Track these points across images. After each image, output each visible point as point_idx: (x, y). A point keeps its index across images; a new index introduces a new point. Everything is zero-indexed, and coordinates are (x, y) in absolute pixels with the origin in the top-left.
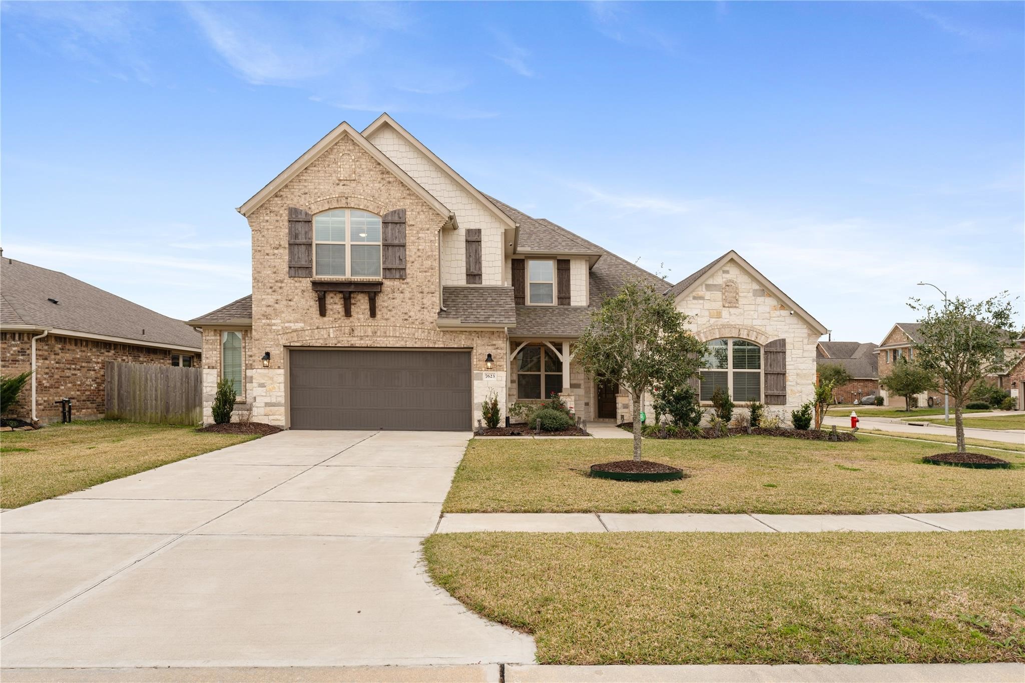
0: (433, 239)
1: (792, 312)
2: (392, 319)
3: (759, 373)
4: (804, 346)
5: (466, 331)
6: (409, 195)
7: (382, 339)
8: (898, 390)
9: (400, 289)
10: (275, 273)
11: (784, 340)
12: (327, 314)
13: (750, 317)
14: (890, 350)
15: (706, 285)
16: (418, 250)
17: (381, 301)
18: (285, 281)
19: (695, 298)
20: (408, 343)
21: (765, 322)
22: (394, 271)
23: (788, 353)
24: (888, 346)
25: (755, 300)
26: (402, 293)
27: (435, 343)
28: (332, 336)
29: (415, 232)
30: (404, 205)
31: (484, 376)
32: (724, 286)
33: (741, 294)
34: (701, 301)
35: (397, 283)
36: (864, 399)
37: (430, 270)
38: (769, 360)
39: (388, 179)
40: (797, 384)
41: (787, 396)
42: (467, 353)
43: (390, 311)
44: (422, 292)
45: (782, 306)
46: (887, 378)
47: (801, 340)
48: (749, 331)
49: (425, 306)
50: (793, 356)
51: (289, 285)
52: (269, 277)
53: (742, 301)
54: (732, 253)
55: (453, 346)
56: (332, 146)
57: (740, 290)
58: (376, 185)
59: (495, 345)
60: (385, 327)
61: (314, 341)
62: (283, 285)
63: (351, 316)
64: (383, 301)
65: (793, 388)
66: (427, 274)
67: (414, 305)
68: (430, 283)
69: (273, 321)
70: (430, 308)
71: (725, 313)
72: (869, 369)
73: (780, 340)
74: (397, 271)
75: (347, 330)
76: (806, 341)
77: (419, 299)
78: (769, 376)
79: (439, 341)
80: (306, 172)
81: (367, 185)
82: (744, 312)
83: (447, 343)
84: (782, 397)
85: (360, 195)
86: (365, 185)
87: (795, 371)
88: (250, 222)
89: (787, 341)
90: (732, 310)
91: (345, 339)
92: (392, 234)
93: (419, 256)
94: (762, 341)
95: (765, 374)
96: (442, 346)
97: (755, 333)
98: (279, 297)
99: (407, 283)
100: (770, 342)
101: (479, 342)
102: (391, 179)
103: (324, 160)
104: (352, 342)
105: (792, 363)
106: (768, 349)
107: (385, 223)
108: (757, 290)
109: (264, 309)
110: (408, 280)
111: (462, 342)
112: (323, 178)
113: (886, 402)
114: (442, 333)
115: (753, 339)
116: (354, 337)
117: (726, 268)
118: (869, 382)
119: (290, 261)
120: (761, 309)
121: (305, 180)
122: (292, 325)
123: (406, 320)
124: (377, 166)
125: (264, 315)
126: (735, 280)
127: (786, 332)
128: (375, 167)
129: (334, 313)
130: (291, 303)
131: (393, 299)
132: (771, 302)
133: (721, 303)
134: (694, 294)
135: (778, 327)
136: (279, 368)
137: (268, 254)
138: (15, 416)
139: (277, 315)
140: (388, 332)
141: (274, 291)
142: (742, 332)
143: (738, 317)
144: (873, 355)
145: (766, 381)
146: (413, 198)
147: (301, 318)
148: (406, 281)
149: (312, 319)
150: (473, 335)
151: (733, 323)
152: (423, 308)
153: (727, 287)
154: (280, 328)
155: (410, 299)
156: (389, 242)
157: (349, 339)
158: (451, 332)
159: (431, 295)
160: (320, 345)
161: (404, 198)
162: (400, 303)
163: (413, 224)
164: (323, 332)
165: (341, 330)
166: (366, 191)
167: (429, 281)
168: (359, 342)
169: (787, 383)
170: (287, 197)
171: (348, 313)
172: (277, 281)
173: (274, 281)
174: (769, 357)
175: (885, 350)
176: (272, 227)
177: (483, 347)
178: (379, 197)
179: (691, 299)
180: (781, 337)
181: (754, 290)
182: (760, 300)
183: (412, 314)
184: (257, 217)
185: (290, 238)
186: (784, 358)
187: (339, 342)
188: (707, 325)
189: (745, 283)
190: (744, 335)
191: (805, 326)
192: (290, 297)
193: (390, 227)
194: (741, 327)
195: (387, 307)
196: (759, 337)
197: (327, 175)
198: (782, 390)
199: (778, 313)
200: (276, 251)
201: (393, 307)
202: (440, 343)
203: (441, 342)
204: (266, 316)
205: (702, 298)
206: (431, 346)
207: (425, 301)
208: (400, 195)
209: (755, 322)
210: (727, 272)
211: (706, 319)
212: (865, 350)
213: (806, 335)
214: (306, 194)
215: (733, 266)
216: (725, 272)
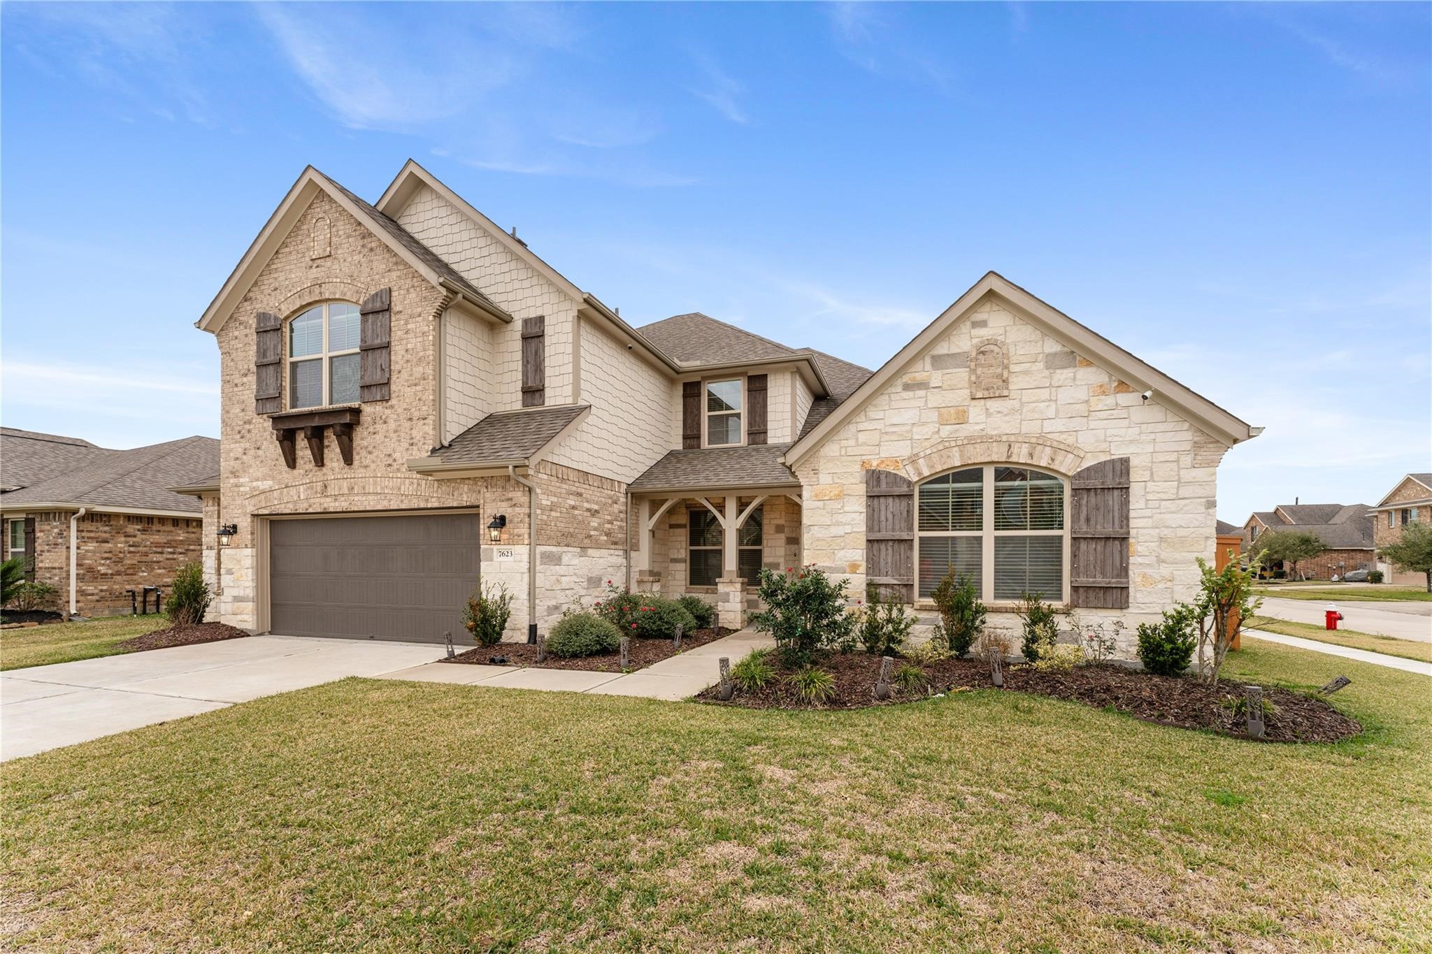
0: (426, 329)
1: (1148, 394)
2: (373, 466)
3: (1061, 537)
4: (1182, 472)
5: (469, 479)
6: (396, 264)
7: (360, 498)
8: (1412, 564)
9: (384, 417)
10: (243, 410)
11: (1125, 462)
12: (297, 464)
13: (1036, 416)
14: (1396, 510)
15: (933, 357)
16: (407, 350)
17: (361, 438)
18: (254, 421)
19: (907, 387)
20: (392, 503)
21: (1076, 424)
22: (374, 389)
23: (1135, 489)
24: (1393, 505)
25: (1051, 378)
26: (385, 422)
27: (427, 501)
28: (302, 497)
29: (402, 322)
30: (390, 282)
31: (495, 553)
32: (974, 354)
33: (1013, 368)
34: (922, 393)
35: (380, 408)
36: (1349, 574)
37: (422, 382)
38: (1084, 509)
39: (369, 246)
40: (1160, 561)
41: (1131, 590)
42: (470, 515)
43: (370, 453)
44: (410, 419)
45: (1121, 383)
46: (1392, 547)
47: (1174, 457)
48: (1033, 446)
49: (414, 441)
50: (1149, 497)
51: (257, 426)
52: (237, 416)
53: (1016, 383)
54: (993, 280)
55: (451, 505)
56: (305, 212)
57: (1014, 359)
58: (355, 258)
59: (511, 499)
60: (363, 480)
61: (283, 506)
62: (252, 426)
63: (323, 465)
64: (362, 439)
65: (1149, 571)
66: (417, 388)
67: (400, 441)
68: (421, 402)
69: (241, 480)
70: (421, 443)
71: (976, 412)
72: (1357, 536)
73: (1113, 461)
74: (378, 388)
75: (319, 486)
76: (1187, 460)
77: (407, 430)
78: (1083, 546)
79: (432, 497)
80: (277, 258)
81: (345, 260)
82: (1022, 404)
83: (442, 500)
84: (1116, 593)
85: (336, 277)
86: (342, 260)
87: (1155, 532)
88: (220, 342)
89: (1132, 463)
90: (993, 405)
91: (317, 500)
92: (373, 330)
93: (408, 361)
94: (1067, 465)
95: (1074, 539)
96: (436, 505)
97: (1048, 450)
98: (248, 445)
99: (392, 407)
100: (1088, 469)
101: (488, 495)
102: (373, 245)
103: (297, 235)
104: (326, 505)
105: (1148, 512)
106: (1081, 484)
107: (364, 314)
108: (1055, 354)
109: (232, 463)
110: (393, 402)
111: (463, 497)
112: (295, 262)
113: (1386, 579)
114: (436, 483)
115: (1043, 464)
116: (327, 496)
117: (979, 316)
118: (1358, 553)
119: (258, 391)
120: (1064, 395)
121: (276, 269)
122: (259, 483)
123: (390, 465)
124: (358, 228)
125: (232, 473)
126: (1001, 338)
127: (1132, 442)
128: (355, 230)
129: (305, 463)
130: (260, 452)
131: (375, 434)
132: (1091, 376)
133: (967, 392)
134: (906, 378)
135: (1109, 432)
136: (246, 546)
137: (236, 385)
138: (55, 608)
139: (244, 471)
140: (367, 487)
141: (242, 437)
142: (1015, 449)
143: (1007, 418)
144: (1365, 518)
145: (1074, 556)
146: (401, 267)
147: (270, 473)
148: (390, 403)
149: (281, 473)
150: (480, 483)
151: (994, 433)
152: (412, 444)
153: (981, 356)
154: (248, 489)
155: (396, 431)
156: (369, 342)
157: (322, 500)
158: (449, 480)
159: (422, 422)
160: (288, 511)
161: (389, 271)
162: (383, 439)
163: (401, 309)
164: (293, 491)
165: (312, 488)
166: (343, 269)
167: (419, 399)
168: (333, 504)
169: (1132, 560)
170: (256, 299)
171: (320, 461)
172: (245, 423)
173: (241, 423)
174: (1084, 502)
175: (1386, 511)
176: (241, 345)
177: (495, 503)
178: (358, 276)
179: (899, 389)
180: (1118, 453)
181: (1048, 355)
182: (1064, 375)
183: (397, 455)
184: (227, 334)
185: (258, 357)
186: (1125, 503)
187: (310, 506)
188: (933, 441)
189: (1025, 342)
190: (1020, 456)
191: (1186, 425)
192: (259, 444)
193: (370, 321)
194: (1012, 438)
195: (367, 447)
196: (1059, 458)
197: (300, 256)
198: (1118, 576)
199: (1110, 400)
200: (245, 379)
201: (374, 447)
202: (433, 500)
203: (433, 497)
204: (234, 474)
205: (923, 385)
206: (422, 506)
207: (414, 432)
208: (384, 266)
209: (1048, 426)
210: (983, 324)
211: (932, 428)
212: (1352, 513)
213: (1188, 446)
214: (276, 289)
215: (995, 308)
216: (975, 325)
